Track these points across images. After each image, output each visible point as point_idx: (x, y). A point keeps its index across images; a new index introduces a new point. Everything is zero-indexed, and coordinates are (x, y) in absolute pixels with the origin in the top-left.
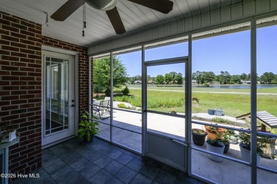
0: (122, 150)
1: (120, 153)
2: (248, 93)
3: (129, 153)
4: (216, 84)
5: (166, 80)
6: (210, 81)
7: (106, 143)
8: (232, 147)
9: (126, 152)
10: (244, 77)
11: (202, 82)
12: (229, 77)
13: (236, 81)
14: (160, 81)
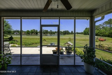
0: (29, 67)
1: (30, 68)
2: (57, 37)
3: (34, 67)
4: (49, 34)
5: (31, 33)
6: (47, 33)
7: (18, 67)
8: (64, 53)
9: (32, 67)
10: (56, 32)
11: (45, 34)
12: (52, 32)
13: (54, 33)
14: (28, 33)
